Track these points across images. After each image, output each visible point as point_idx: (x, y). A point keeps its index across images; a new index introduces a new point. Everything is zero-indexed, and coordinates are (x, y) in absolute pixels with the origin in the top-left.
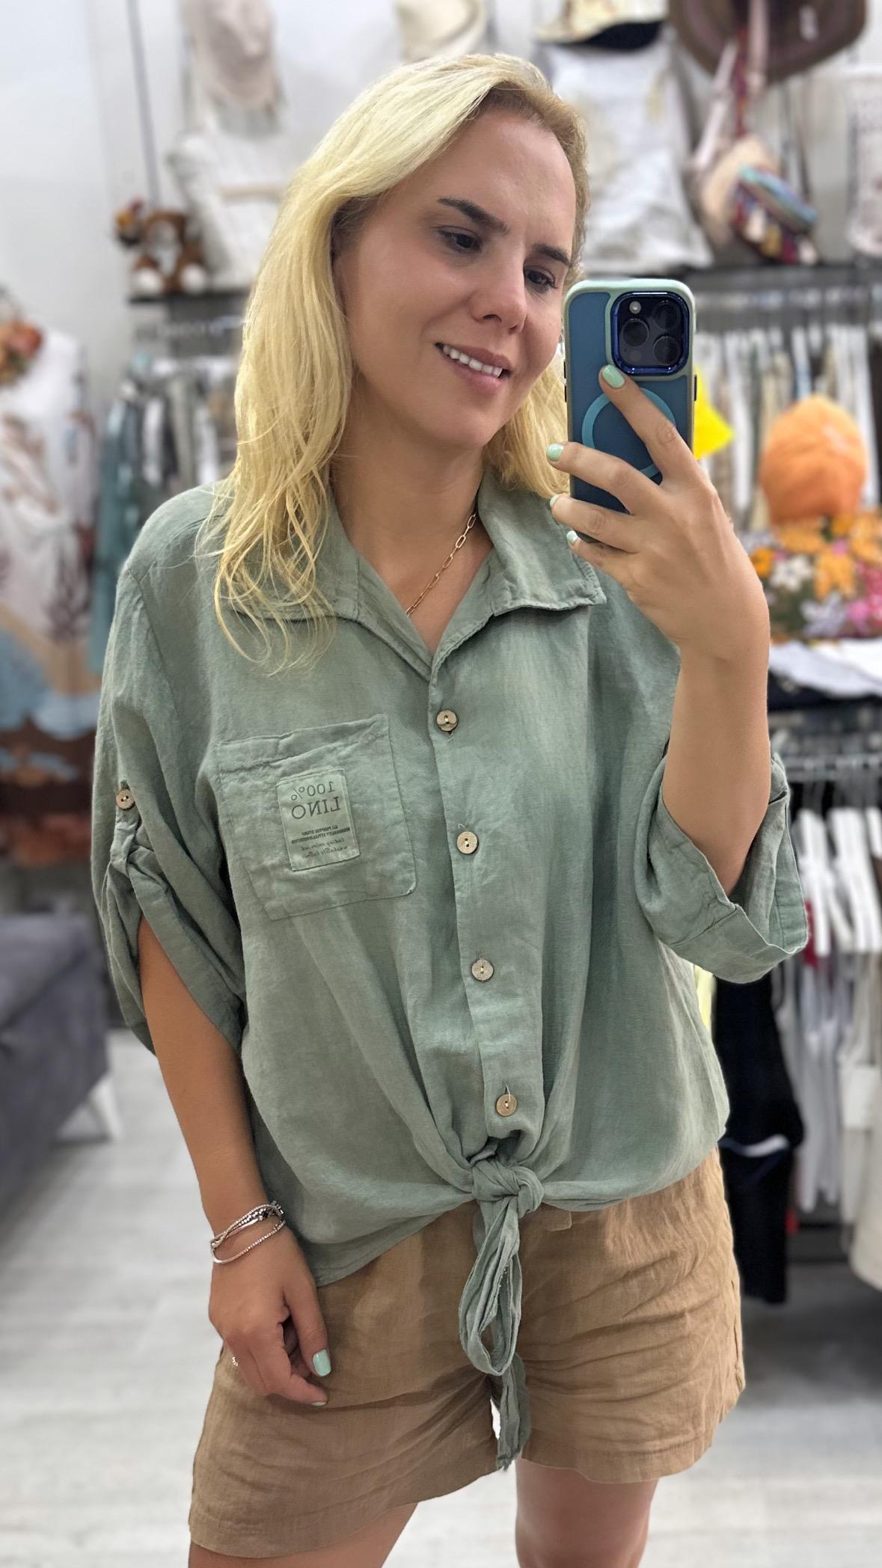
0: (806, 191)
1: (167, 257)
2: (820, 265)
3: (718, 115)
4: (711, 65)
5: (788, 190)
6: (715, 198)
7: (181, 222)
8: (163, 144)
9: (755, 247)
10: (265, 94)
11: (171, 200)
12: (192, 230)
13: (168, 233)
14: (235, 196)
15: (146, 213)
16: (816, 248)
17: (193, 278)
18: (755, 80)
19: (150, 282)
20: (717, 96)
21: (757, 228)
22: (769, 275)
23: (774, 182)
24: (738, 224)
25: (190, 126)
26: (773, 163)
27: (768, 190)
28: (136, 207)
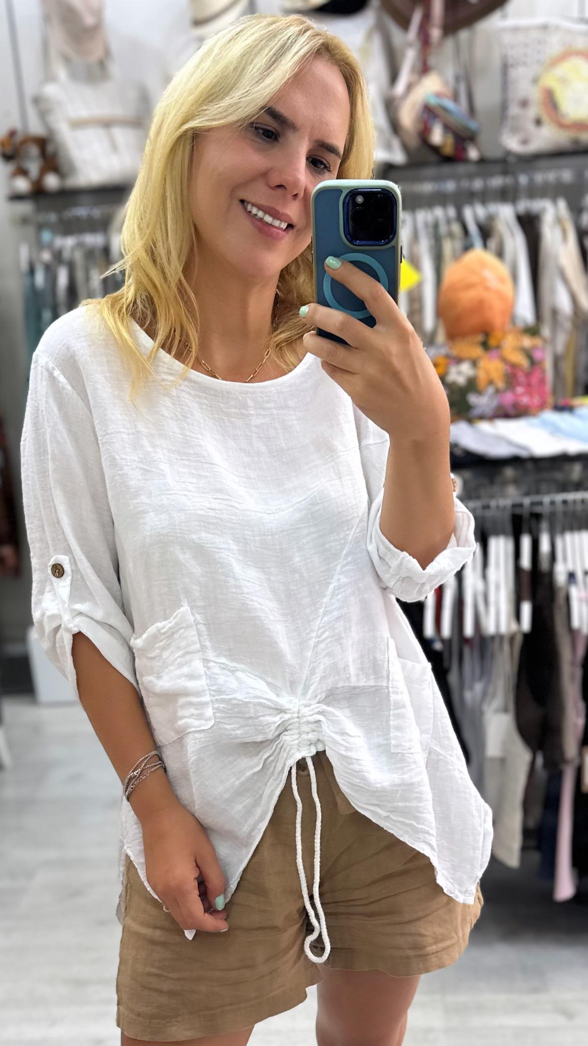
0: (472, 110)
1: (34, 167)
2: (482, 161)
3: (409, 58)
4: (404, 24)
5: (458, 109)
6: (408, 117)
7: (42, 143)
8: (30, 90)
9: (435, 149)
10: (98, 53)
11: (36, 128)
12: (50, 148)
13: (34, 151)
14: (78, 124)
15: (18, 138)
16: (479, 150)
17: (52, 181)
18: (435, 33)
19: (22, 185)
20: (410, 45)
21: (437, 136)
22: (446, 169)
23: (449, 104)
24: (424, 134)
25: (49, 77)
26: (448, 91)
27: (445, 109)
28: (12, 134)
